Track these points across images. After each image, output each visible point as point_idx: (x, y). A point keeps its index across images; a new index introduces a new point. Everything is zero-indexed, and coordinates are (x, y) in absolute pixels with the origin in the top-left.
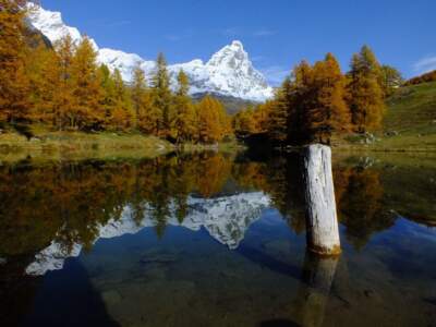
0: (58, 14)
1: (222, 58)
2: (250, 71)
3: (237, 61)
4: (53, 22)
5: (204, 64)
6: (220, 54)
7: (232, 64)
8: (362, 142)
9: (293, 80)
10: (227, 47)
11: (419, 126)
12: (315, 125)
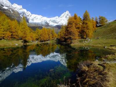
0: (21, 6)
4: (20, 8)
6: (63, 15)
7: (66, 17)
10: (65, 13)
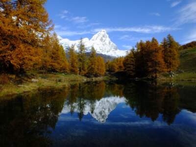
1: (97, 37)
2: (110, 43)
3: (104, 39)
5: (89, 40)
7: (101, 40)
8: (170, 76)
9: (136, 49)
10: (99, 32)
11: (193, 68)
12: (150, 69)
